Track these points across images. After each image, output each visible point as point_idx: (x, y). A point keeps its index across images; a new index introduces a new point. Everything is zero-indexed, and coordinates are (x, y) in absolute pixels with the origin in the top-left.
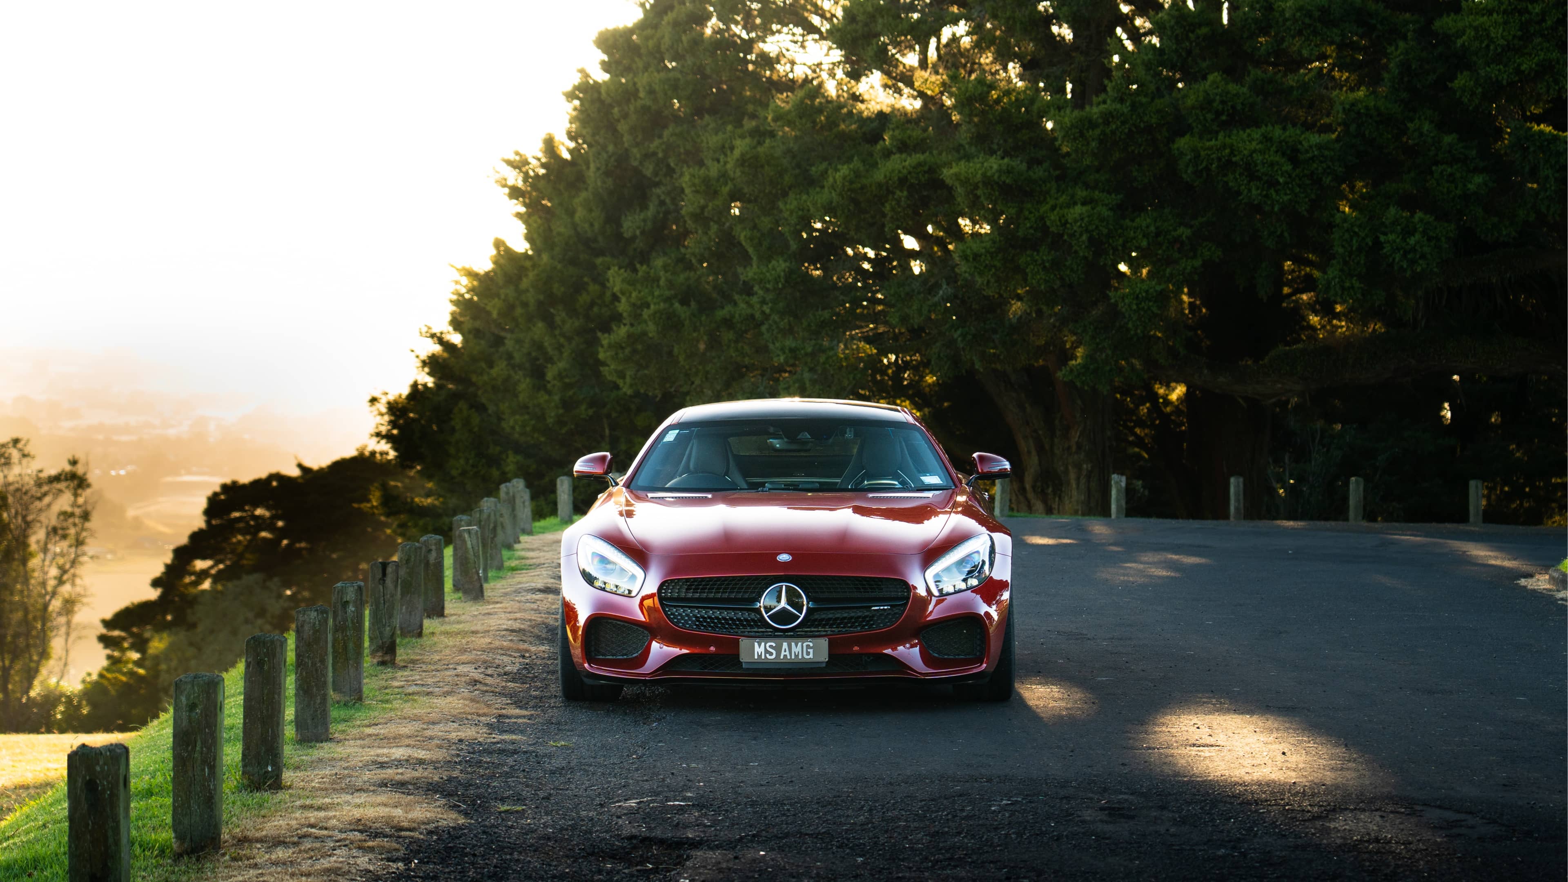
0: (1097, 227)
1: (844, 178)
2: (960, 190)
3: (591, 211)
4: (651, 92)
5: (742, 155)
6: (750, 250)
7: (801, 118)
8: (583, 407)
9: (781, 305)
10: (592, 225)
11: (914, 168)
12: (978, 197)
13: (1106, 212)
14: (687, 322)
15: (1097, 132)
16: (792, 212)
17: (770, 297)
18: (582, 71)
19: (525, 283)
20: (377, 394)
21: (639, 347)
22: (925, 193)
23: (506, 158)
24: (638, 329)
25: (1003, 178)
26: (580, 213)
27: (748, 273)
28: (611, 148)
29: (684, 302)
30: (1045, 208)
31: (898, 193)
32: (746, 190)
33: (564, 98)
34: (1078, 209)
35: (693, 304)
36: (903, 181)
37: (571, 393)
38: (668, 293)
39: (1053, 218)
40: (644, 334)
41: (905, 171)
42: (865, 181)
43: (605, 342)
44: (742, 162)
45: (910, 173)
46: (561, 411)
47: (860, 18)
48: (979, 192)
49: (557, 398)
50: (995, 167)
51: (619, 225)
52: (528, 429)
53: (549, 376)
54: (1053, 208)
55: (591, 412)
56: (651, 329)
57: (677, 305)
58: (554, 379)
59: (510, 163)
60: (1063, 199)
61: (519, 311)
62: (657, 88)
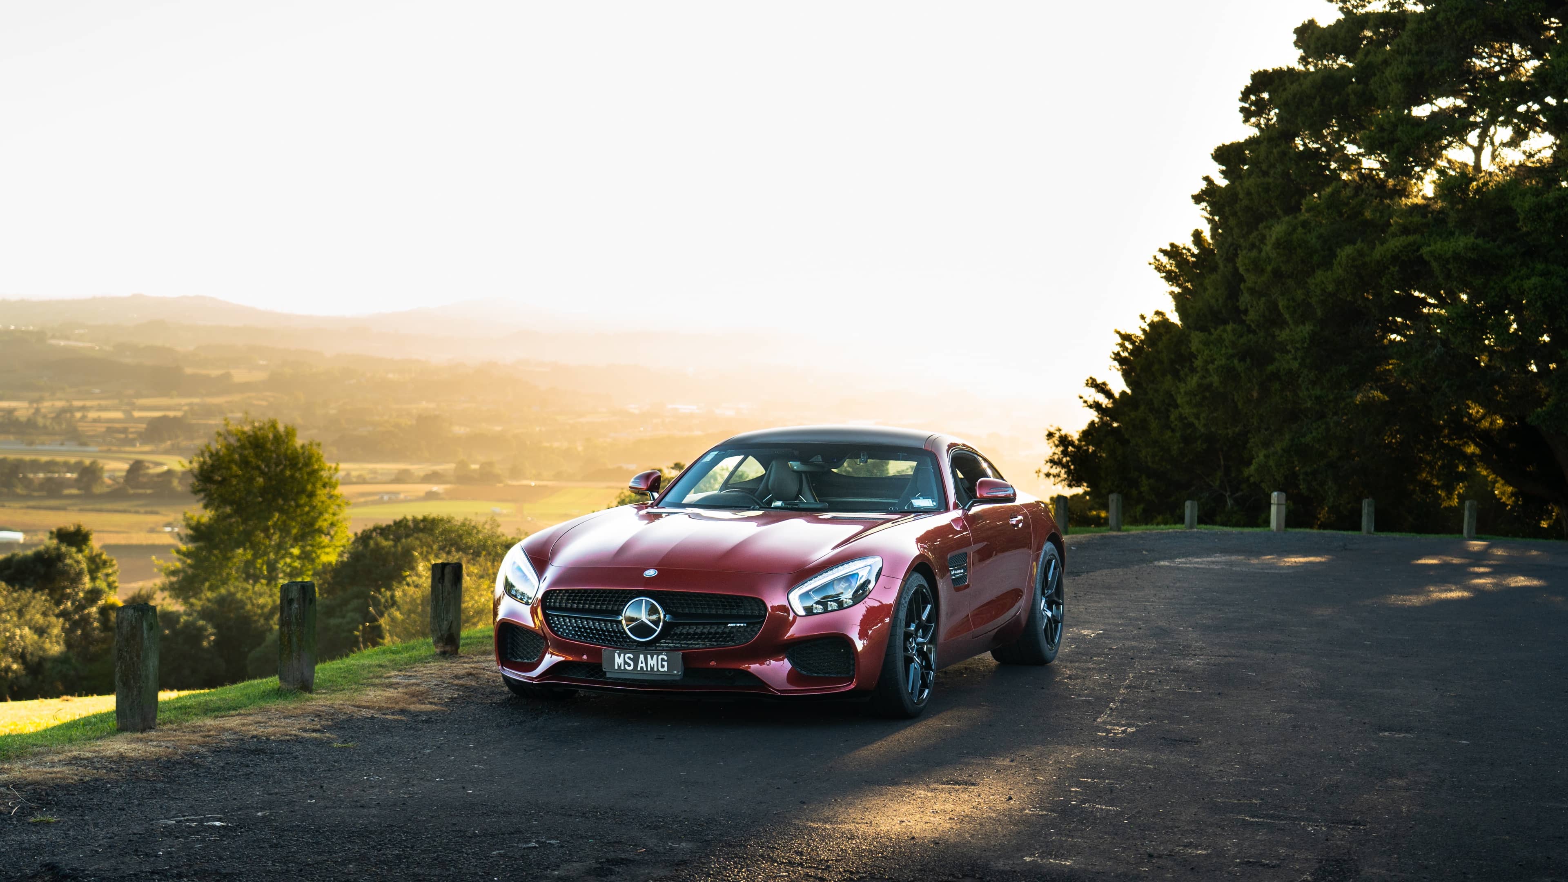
0: (1550, 295)
1: (1348, 256)
2: (1434, 264)
3: (1217, 289)
4: (1249, 193)
5: (1277, 239)
6: (1287, 316)
7: (1328, 209)
8: (1199, 443)
9: (1308, 361)
10: (1217, 300)
11: (1405, 247)
12: (1450, 270)
13: (1558, 282)
14: (1242, 375)
15: (1552, 214)
16: (1316, 285)
17: (1299, 354)
18: (1207, 179)
19: (1160, 345)
20: (1052, 430)
21: (1207, 394)
22: (1416, 268)
23: (1164, 248)
24: (1208, 380)
25: (1469, 254)
26: (1211, 290)
27: (1283, 335)
28: (1230, 239)
29: (1242, 359)
30: (1509, 279)
31: (1392, 268)
32: (1283, 269)
33: (1192, 201)
34: (1534, 280)
35: (1248, 360)
36: (1395, 259)
37: (1189, 431)
38: (1230, 351)
39: (1513, 287)
40: (1211, 385)
41: (1396, 250)
42: (1367, 259)
43: (1182, 391)
44: (1278, 244)
45: (1401, 251)
46: (1182, 445)
47: (1386, 126)
48: (1450, 266)
49: (1178, 434)
50: (1462, 244)
51: (1238, 301)
52: (1157, 459)
53: (1172, 418)
54: (1514, 280)
55: (1205, 446)
56: (1215, 380)
57: (1236, 361)
58: (1176, 420)
59: (1165, 252)
60: (1524, 271)
61: (1156, 367)
62: (1253, 190)
